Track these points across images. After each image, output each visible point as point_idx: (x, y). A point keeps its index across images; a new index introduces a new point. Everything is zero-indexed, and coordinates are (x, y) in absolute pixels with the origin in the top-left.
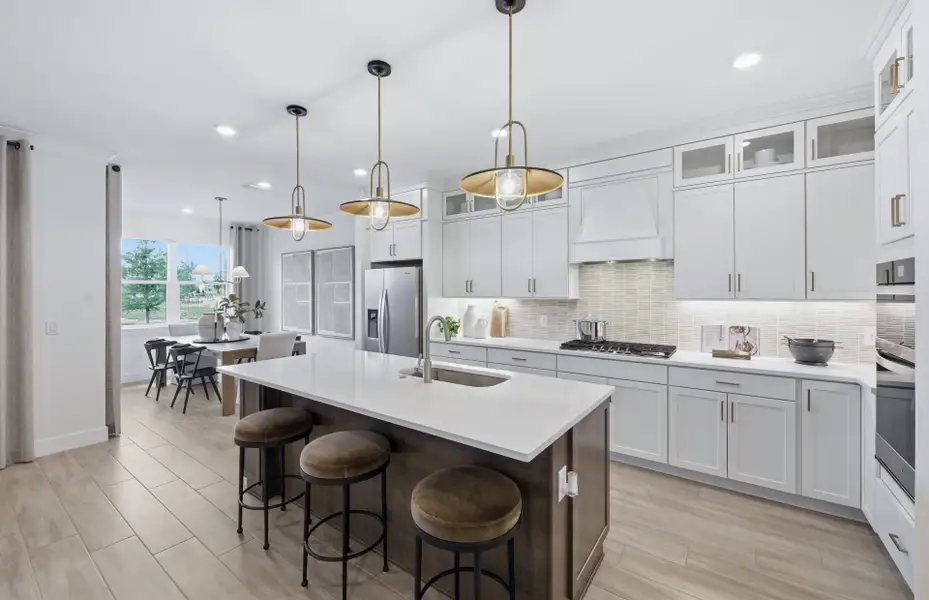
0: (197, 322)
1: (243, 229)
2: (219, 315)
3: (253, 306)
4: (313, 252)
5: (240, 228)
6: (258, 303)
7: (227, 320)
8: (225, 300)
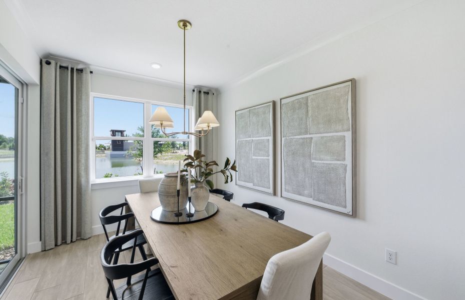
0: (162, 176)
1: (202, 93)
2: (182, 177)
3: (222, 166)
4: (274, 103)
5: (200, 92)
6: (228, 161)
7: (191, 186)
8: (189, 157)
